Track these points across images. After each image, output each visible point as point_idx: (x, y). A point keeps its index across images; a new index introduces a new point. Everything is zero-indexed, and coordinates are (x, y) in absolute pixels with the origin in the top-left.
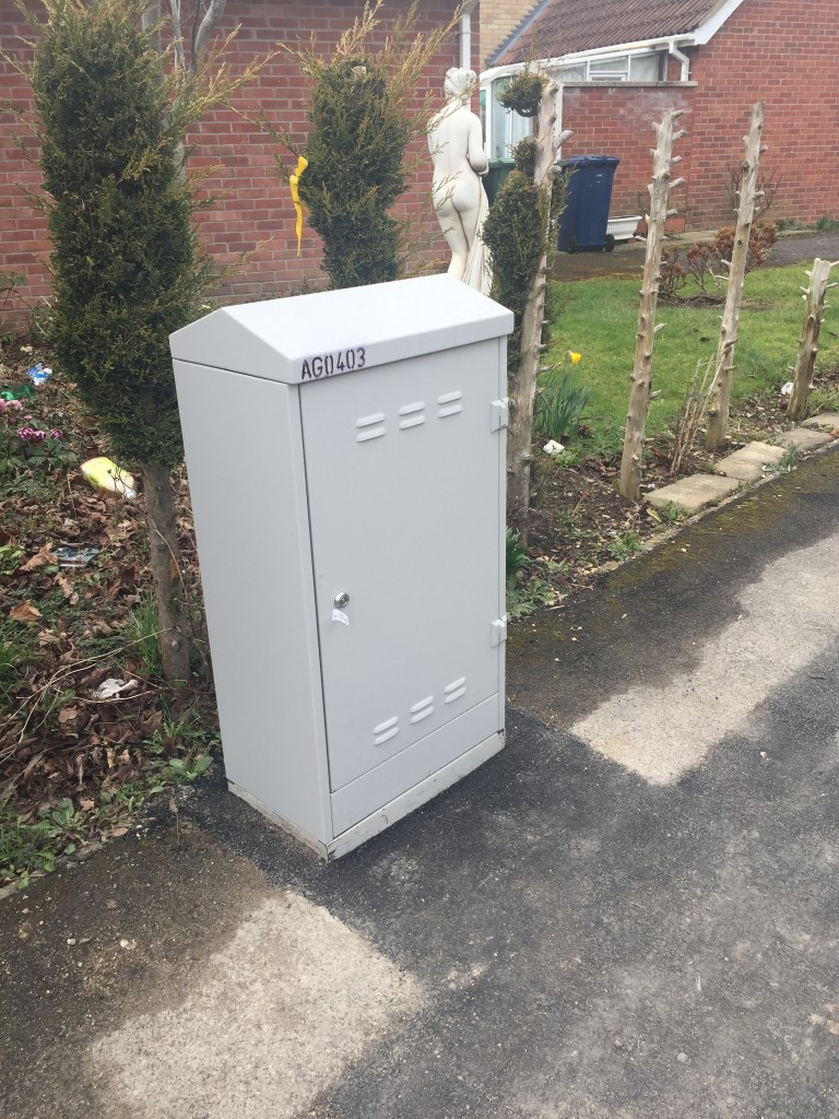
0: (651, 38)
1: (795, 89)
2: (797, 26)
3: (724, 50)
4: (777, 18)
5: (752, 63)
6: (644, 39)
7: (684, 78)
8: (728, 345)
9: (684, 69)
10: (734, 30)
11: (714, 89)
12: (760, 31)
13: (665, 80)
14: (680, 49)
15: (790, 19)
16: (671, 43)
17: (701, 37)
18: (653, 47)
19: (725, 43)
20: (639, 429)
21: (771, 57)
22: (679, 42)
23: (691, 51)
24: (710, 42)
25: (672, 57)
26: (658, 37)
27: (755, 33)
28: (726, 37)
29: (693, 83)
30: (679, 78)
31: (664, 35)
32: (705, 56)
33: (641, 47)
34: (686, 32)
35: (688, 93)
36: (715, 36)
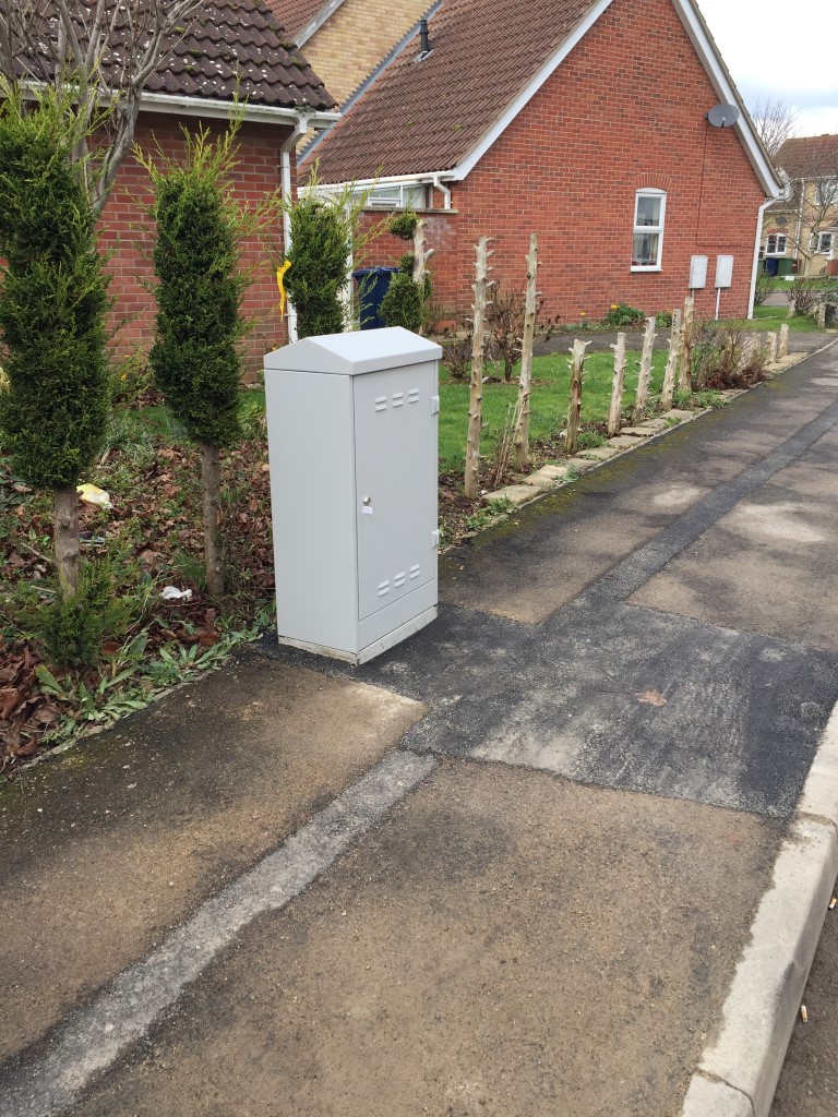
0: (418, 173)
1: (535, 218)
2: (532, 168)
3: (477, 185)
4: (516, 162)
5: (500, 196)
6: (412, 173)
7: (447, 206)
8: (525, 396)
9: (447, 199)
10: (484, 170)
11: (471, 216)
12: (504, 171)
13: (431, 207)
14: (443, 183)
15: (526, 162)
16: (435, 177)
17: (459, 174)
18: (420, 180)
19: (478, 179)
20: (475, 449)
21: (515, 192)
22: (441, 178)
23: (450, 185)
24: (466, 179)
25: (435, 189)
26: (423, 172)
27: (501, 173)
28: (478, 175)
29: (455, 211)
30: (443, 206)
31: (429, 171)
32: (462, 189)
33: (411, 179)
34: (447, 169)
35: (451, 218)
36: (470, 174)
